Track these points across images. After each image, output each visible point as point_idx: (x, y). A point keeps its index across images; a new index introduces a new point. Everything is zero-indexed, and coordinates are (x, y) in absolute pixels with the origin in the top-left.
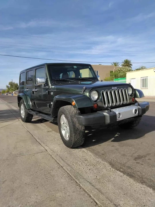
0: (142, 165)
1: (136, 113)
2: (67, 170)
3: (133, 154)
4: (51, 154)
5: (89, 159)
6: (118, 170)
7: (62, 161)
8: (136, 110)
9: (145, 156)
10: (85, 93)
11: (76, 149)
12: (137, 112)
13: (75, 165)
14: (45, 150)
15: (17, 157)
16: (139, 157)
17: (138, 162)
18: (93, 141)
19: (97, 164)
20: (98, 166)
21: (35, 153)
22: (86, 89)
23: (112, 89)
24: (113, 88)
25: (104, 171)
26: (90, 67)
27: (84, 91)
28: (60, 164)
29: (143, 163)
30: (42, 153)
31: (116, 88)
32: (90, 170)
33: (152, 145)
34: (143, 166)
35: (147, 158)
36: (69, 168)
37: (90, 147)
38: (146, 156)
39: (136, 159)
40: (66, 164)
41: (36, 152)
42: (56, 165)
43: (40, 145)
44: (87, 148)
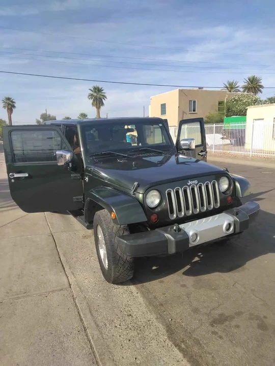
0: (221, 337)
1: (228, 229)
2: (91, 338)
3: (213, 309)
4: (75, 297)
5: (135, 313)
6: (176, 346)
7: (89, 316)
8: (229, 225)
9: (231, 318)
10: (137, 194)
11: (119, 286)
12: (232, 228)
13: (108, 325)
14: (67, 285)
15: (18, 298)
16: (221, 320)
17: (216, 330)
18: (154, 268)
19: (146, 327)
20: (147, 333)
21: (49, 292)
22: (139, 186)
23: (188, 185)
24: (190, 183)
25: (153, 344)
26: (161, 125)
27: (134, 191)
28: (83, 323)
29: (223, 335)
30: (62, 292)
31: (196, 182)
32: (129, 340)
33: (253, 290)
34: (221, 341)
35: (233, 323)
36: (96, 333)
37: (144, 284)
38: (234, 318)
39: (214, 323)
40: (93, 324)
41: (51, 290)
42: (76, 324)
43: (62, 270)
44: (139, 285)
